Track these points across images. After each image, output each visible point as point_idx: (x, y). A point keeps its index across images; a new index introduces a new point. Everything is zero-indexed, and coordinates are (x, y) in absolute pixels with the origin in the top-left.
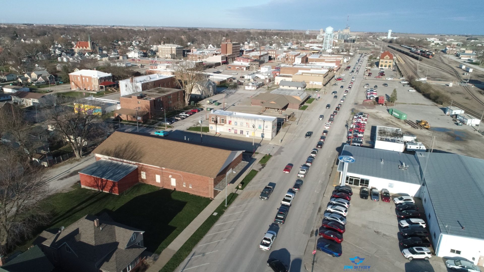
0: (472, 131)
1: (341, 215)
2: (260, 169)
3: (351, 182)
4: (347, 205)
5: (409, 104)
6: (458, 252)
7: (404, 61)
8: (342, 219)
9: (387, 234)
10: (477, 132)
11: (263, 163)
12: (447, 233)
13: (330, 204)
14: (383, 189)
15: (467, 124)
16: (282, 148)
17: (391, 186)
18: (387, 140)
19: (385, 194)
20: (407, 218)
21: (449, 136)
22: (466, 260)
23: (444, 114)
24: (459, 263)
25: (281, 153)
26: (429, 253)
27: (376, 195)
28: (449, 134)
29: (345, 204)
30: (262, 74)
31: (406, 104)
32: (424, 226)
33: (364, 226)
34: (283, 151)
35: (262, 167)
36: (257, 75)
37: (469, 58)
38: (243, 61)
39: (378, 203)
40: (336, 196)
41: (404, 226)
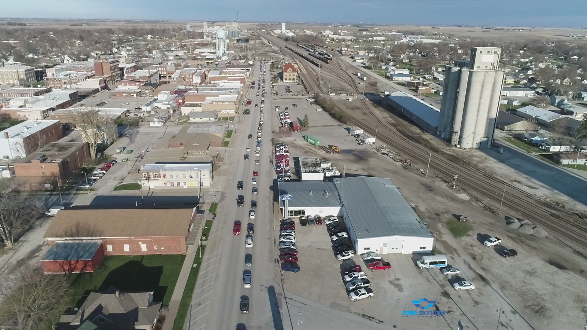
0: (370, 149)
1: (292, 242)
2: (213, 218)
3: (292, 214)
4: (294, 233)
5: (320, 126)
6: (369, 249)
7: (306, 69)
8: (293, 245)
9: (325, 248)
10: (374, 150)
11: (213, 212)
12: (361, 238)
13: (281, 236)
14: (316, 215)
15: (367, 143)
16: (223, 193)
17: (321, 211)
18: (310, 171)
19: (318, 219)
20: (336, 234)
21: (354, 157)
22: (373, 252)
23: (349, 135)
24: (369, 255)
25: (225, 199)
26: (352, 254)
27: (312, 221)
28: (354, 155)
29: (292, 233)
30: (161, 102)
31: (316, 126)
32: (347, 236)
33: (309, 246)
34: (226, 197)
35: (214, 216)
36: (155, 105)
37: (362, 61)
38: (130, 85)
39: (314, 227)
40: (284, 229)
41: (335, 240)
